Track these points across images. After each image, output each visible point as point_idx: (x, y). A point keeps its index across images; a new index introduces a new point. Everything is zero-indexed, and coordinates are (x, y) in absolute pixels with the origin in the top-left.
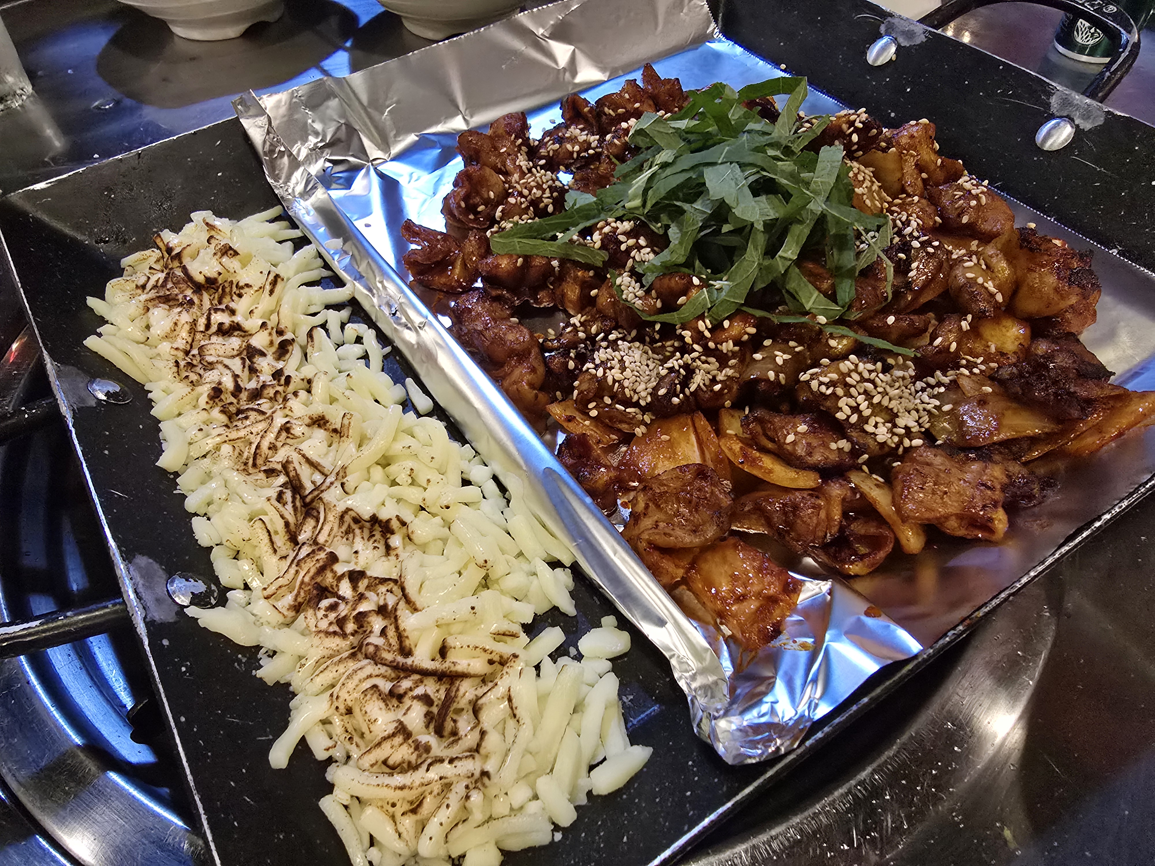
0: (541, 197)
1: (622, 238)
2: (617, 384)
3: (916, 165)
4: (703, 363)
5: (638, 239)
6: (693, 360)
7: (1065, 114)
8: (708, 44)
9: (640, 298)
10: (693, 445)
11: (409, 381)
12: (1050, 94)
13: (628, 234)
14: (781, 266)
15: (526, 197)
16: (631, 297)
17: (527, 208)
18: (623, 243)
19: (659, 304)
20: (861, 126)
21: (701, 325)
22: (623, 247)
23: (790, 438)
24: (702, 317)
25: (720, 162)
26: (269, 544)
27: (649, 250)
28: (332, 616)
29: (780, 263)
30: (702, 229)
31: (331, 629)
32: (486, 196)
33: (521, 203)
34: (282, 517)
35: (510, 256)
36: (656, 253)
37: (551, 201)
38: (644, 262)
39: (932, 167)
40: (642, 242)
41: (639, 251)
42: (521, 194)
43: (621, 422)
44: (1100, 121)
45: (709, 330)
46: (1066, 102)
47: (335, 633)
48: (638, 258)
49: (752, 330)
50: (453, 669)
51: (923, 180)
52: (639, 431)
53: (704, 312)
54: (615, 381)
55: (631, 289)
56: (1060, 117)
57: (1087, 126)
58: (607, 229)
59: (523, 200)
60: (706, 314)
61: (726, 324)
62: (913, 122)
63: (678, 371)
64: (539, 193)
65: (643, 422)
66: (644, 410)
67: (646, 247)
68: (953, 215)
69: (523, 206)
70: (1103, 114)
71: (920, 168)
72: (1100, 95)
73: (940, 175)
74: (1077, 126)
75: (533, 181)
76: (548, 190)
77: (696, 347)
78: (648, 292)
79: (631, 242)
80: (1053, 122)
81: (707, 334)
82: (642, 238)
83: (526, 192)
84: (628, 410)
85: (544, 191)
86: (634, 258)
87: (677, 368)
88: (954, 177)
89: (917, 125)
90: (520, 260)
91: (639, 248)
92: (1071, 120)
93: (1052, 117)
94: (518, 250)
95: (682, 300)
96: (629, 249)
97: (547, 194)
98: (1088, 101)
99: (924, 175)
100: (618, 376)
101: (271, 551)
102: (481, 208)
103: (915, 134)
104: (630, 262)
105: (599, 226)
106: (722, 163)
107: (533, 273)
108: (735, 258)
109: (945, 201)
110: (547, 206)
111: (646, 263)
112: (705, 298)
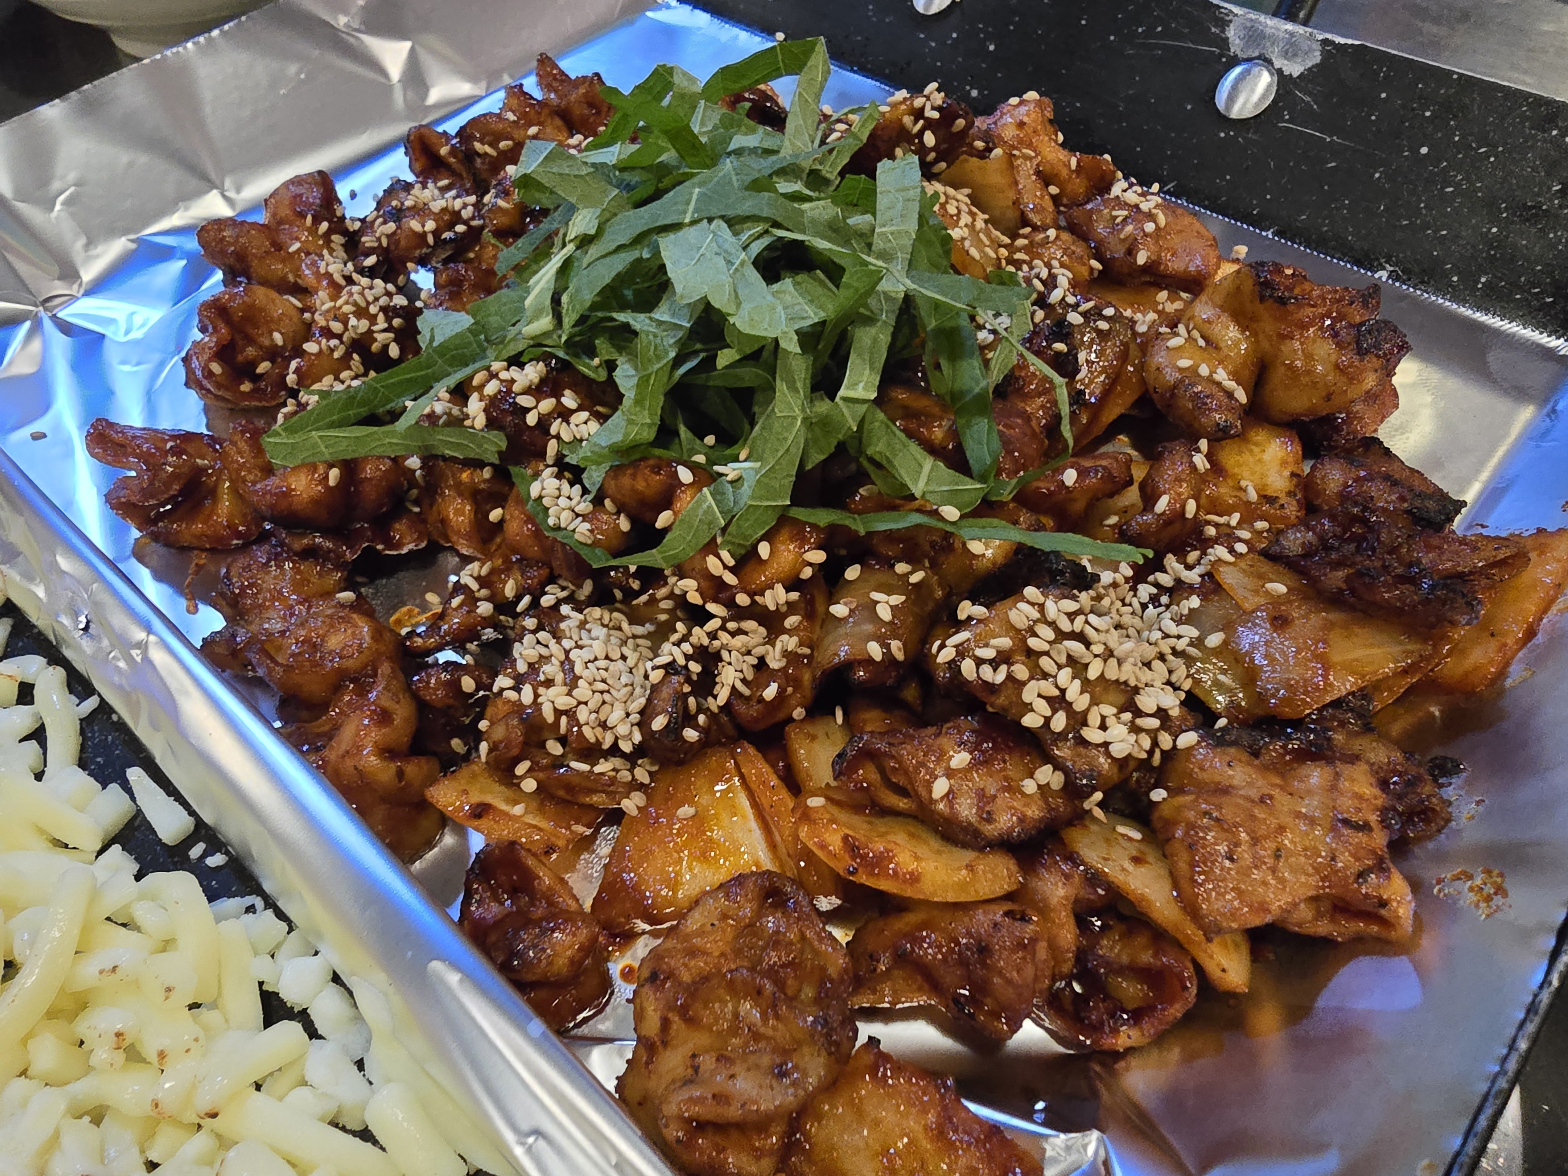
0: (370, 332)
1: (525, 401)
2: (564, 720)
3: (1038, 173)
4: (733, 634)
5: (559, 397)
6: (713, 636)
7: (1256, 54)
8: (649, 14)
9: (585, 517)
10: (744, 817)
11: (135, 775)
12: (1223, 24)
13: (537, 391)
14: (850, 421)
15: (339, 337)
16: (565, 518)
17: (347, 357)
18: (528, 410)
19: (624, 524)
20: (936, 115)
21: (713, 564)
22: (531, 419)
23: (940, 787)
24: (711, 548)
25: (687, 221)
27: (584, 415)
29: (845, 411)
30: (677, 362)
32: (267, 342)
33: (332, 350)
35: (314, 467)
36: (602, 418)
37: (391, 335)
38: (581, 440)
39: (1064, 173)
40: (569, 400)
41: (566, 421)
42: (328, 333)
43: (592, 791)
44: (1316, 58)
45: (733, 570)
46: (1254, 35)
48: (566, 437)
49: (818, 556)
51: (1055, 199)
52: (631, 804)
53: (714, 539)
54: (558, 713)
55: (563, 502)
56: (1248, 60)
57: (1295, 69)
58: (492, 388)
59: (334, 342)
60: (719, 540)
61: (764, 550)
62: (1014, 101)
63: (686, 667)
64: (363, 325)
65: (635, 786)
66: (632, 759)
67: (580, 408)
68: (1119, 252)
69: (336, 355)
70: (1317, 47)
71: (1045, 178)
72: (1302, 15)
73: (1079, 186)
74: (1280, 72)
75: (347, 303)
76: (381, 317)
77: (711, 607)
78: (598, 502)
79: (547, 405)
80: (1238, 70)
81: (730, 579)
82: (567, 392)
83: (336, 327)
84: (597, 769)
85: (373, 319)
86: (558, 437)
87: (681, 661)
88: (1103, 186)
89: (1022, 103)
90: (334, 475)
91: (565, 414)
92: (1268, 62)
93: (1234, 61)
94: (327, 454)
95: (663, 519)
96: (544, 423)
97: (382, 324)
98: (1289, 26)
99: (1054, 190)
100: (564, 702)
102: (264, 367)
103: (1026, 119)
104: (552, 447)
105: (476, 382)
106: (694, 223)
107: (370, 493)
108: (756, 409)
109: (1101, 229)
110: (386, 347)
111: (584, 443)
112: (710, 507)
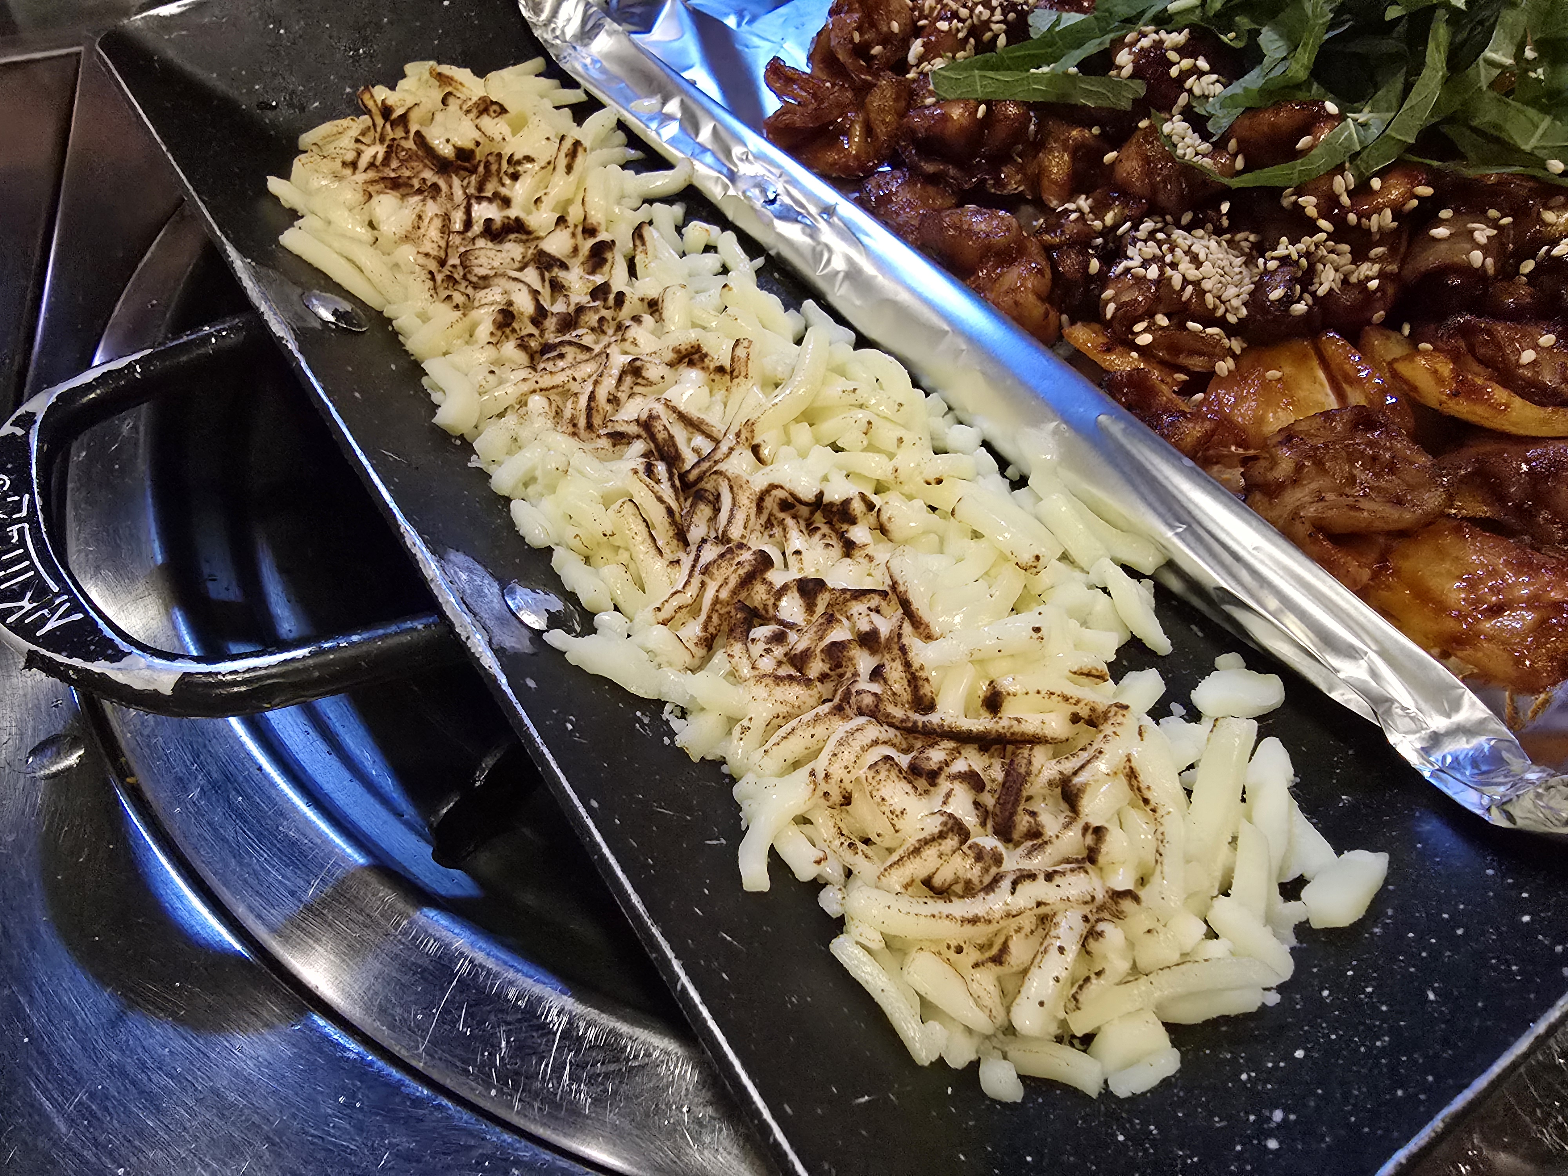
0: (989, 21)
1: (1173, 56)
2: (1190, 289)
4: (1332, 251)
5: (1196, 60)
6: (1317, 246)
9: (1206, 155)
10: (1322, 385)
11: (809, 304)
13: (1183, 51)
14: (1483, 78)
15: (965, 21)
16: (1190, 152)
17: (966, 40)
18: (1175, 64)
19: (1240, 163)
21: (1336, 184)
22: (1174, 72)
23: (1528, 356)
24: (1340, 169)
26: (649, 541)
27: (1214, 77)
28: (779, 651)
30: (1331, 26)
31: (783, 672)
32: (885, 29)
33: (958, 30)
34: (660, 499)
35: (966, 101)
36: (1226, 83)
37: (1004, 27)
38: (1207, 97)
40: (1202, 64)
41: (1198, 79)
42: (956, 16)
43: (1192, 352)
45: (1350, 194)
47: (791, 678)
48: (1197, 91)
49: (1426, 191)
50: (1017, 728)
52: (1224, 367)
53: (1343, 163)
54: (1186, 281)
55: (1187, 141)
58: (1145, 43)
59: (960, 25)
60: (1347, 165)
61: (1376, 183)
63: (1297, 262)
64: (986, 14)
65: (1230, 352)
66: (1231, 331)
67: (1211, 72)
69: (961, 35)
76: (999, 10)
77: (1323, 223)
78: (1218, 146)
79: (1186, 63)
81: (1345, 200)
82: (1201, 57)
83: (964, 12)
84: (1210, 330)
85: (993, 10)
86: (1190, 91)
87: (1295, 256)
90: (982, 108)
91: (1201, 74)
94: (980, 93)
95: (1304, 142)
96: (1185, 75)
97: (998, 16)
100: (1193, 274)
101: (653, 551)
102: (877, 50)
104: (1183, 99)
105: (1127, 39)
107: (1001, 132)
110: (996, 36)
111: (1211, 99)
112: (1350, 134)
